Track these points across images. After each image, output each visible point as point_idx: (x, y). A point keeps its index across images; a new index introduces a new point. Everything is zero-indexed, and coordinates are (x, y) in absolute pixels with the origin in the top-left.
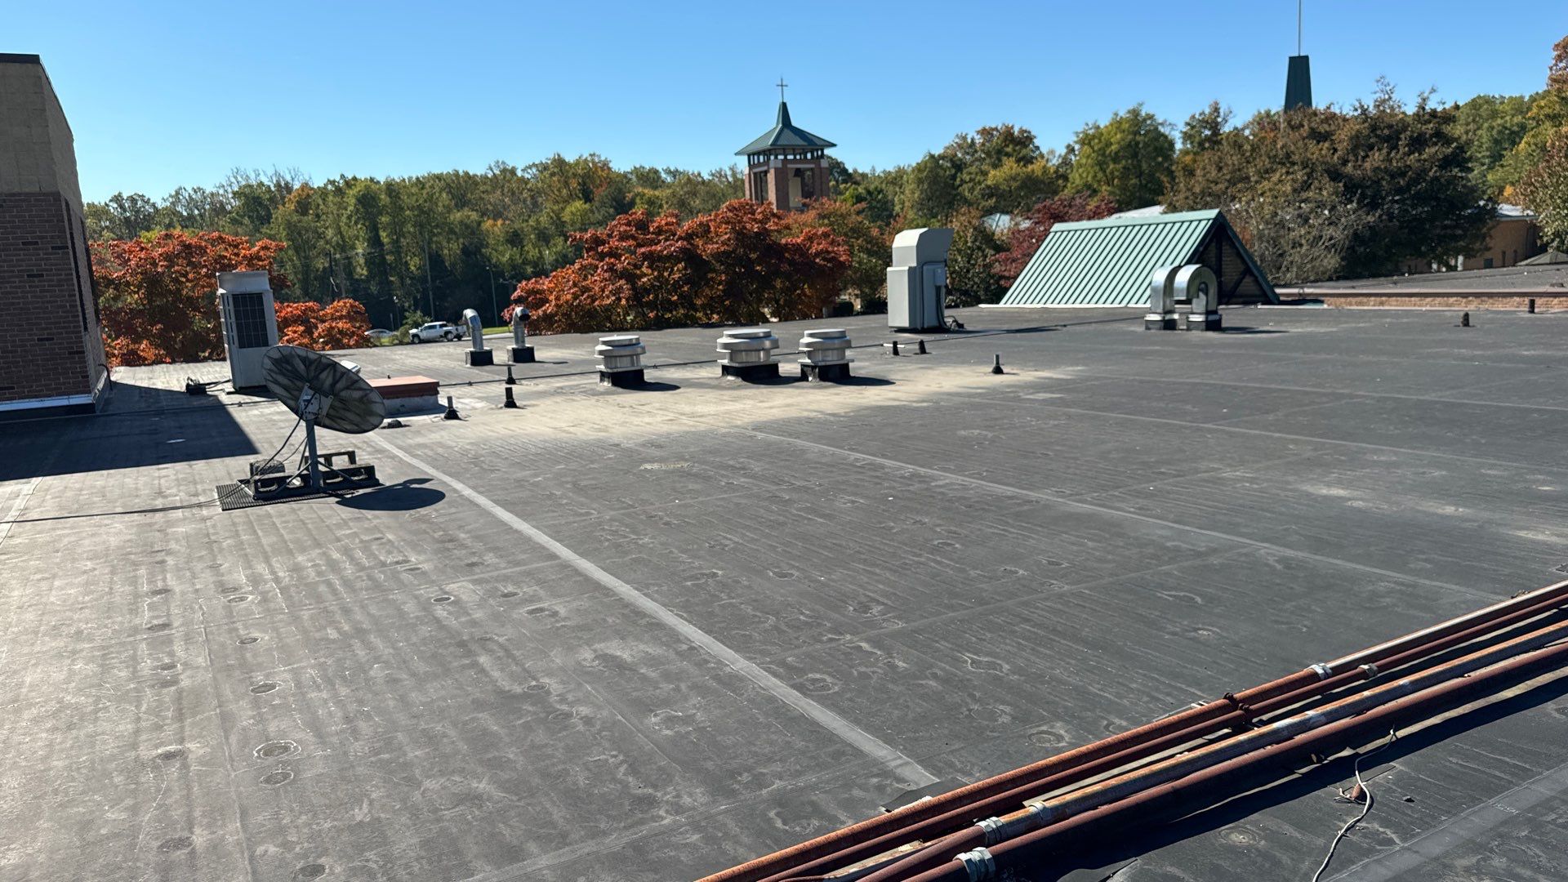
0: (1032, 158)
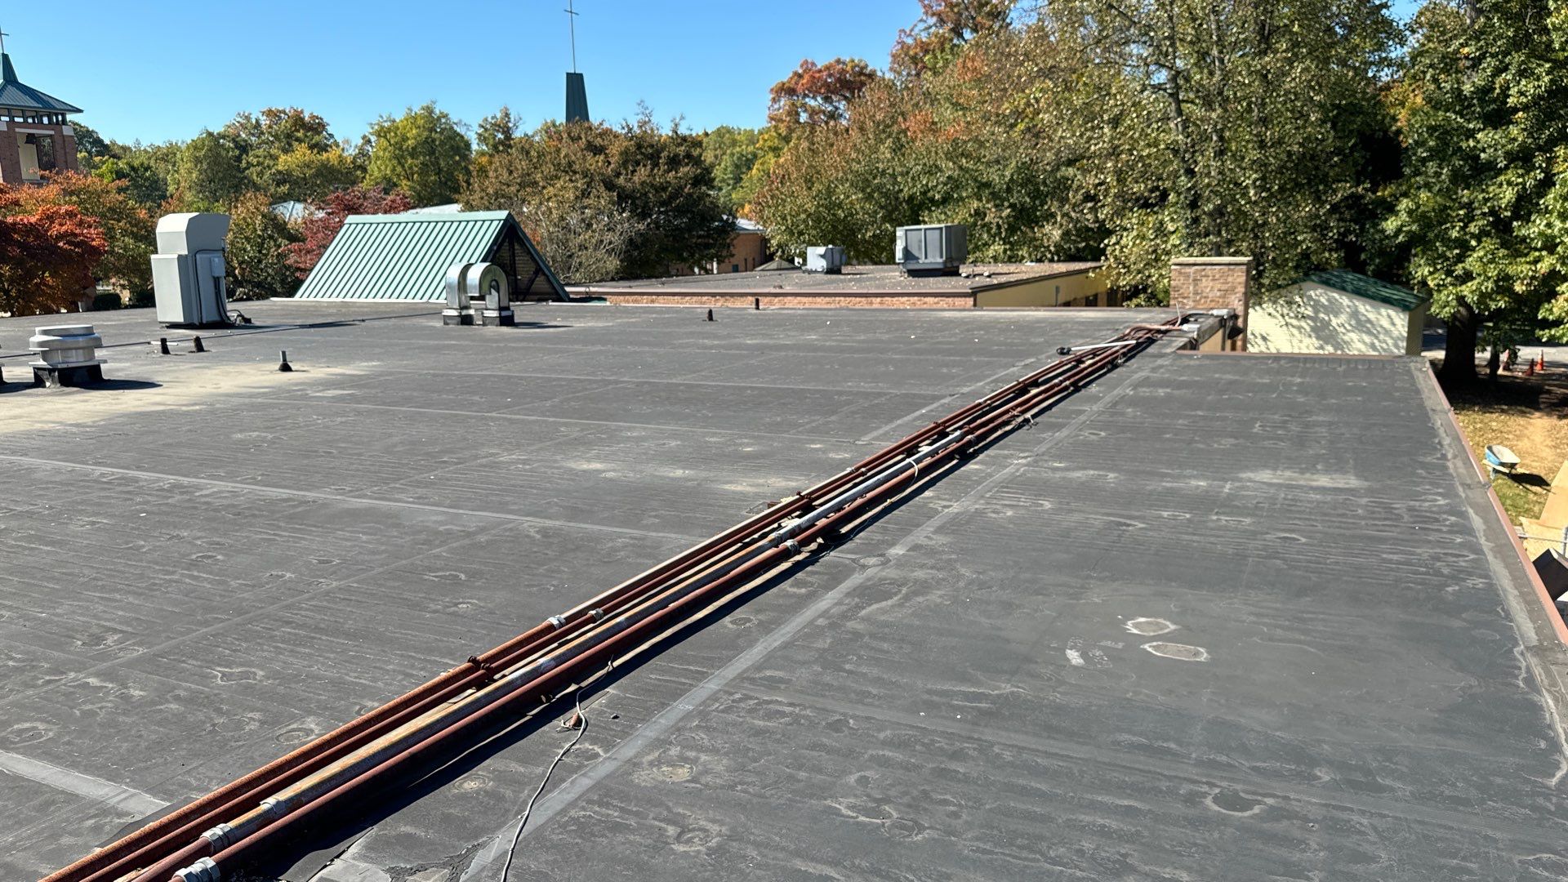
0: (327, 145)
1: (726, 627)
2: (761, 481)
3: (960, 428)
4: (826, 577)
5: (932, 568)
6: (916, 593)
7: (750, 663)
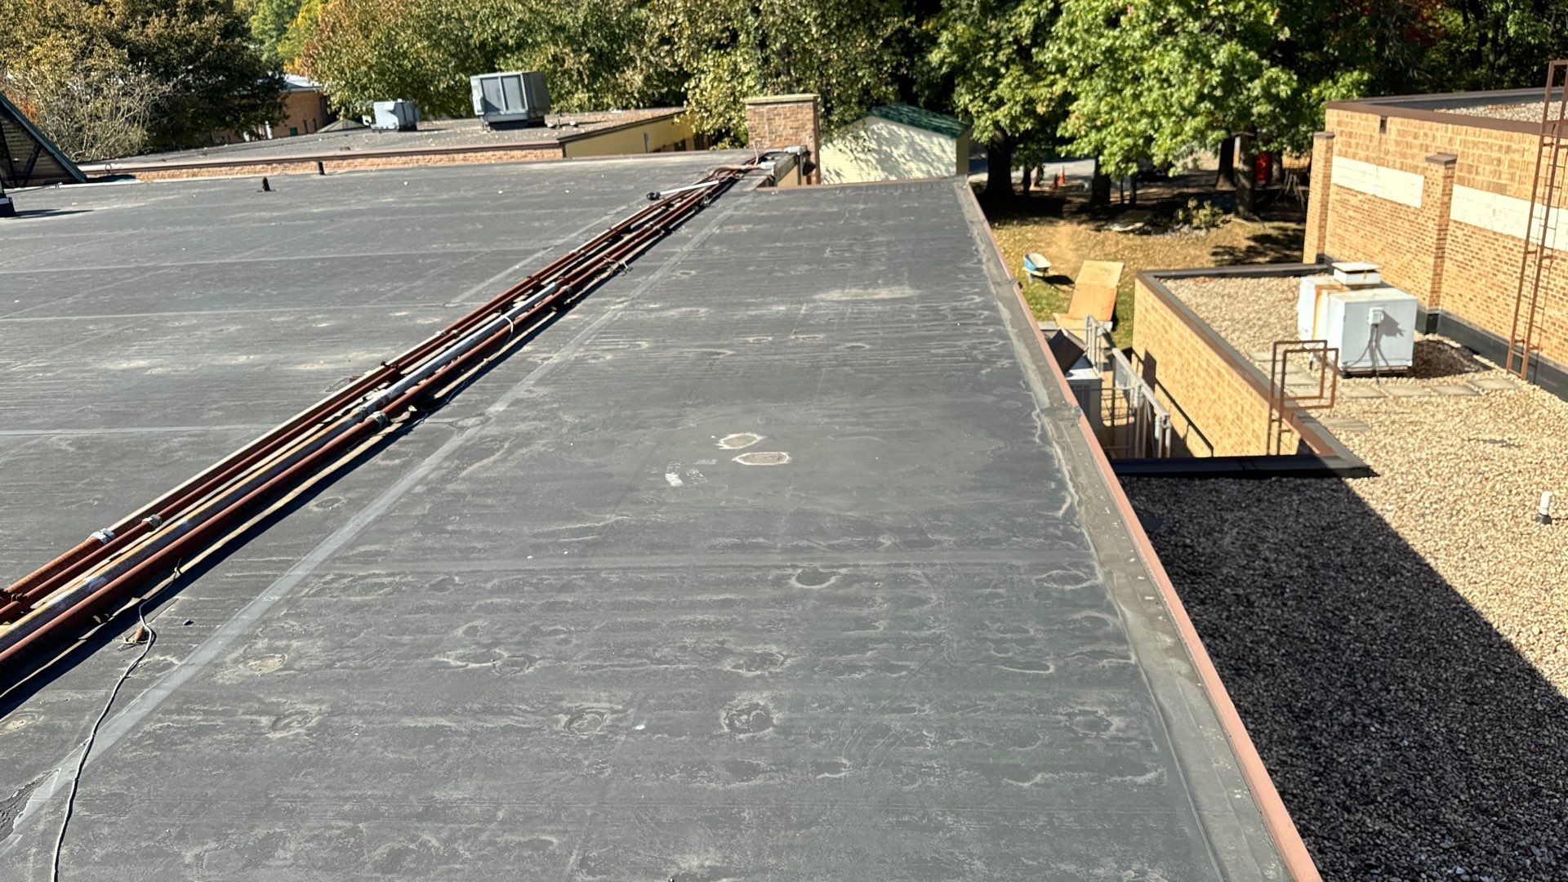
1: (310, 512)
2: (341, 357)
3: (555, 280)
4: (421, 445)
5: (534, 419)
6: (519, 446)
7: (341, 543)
